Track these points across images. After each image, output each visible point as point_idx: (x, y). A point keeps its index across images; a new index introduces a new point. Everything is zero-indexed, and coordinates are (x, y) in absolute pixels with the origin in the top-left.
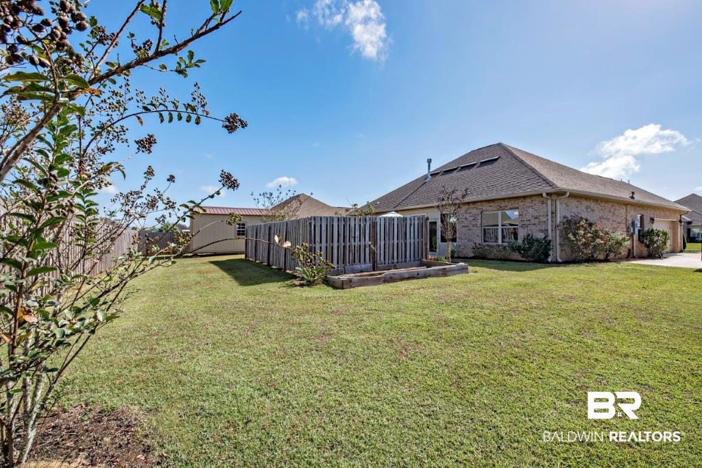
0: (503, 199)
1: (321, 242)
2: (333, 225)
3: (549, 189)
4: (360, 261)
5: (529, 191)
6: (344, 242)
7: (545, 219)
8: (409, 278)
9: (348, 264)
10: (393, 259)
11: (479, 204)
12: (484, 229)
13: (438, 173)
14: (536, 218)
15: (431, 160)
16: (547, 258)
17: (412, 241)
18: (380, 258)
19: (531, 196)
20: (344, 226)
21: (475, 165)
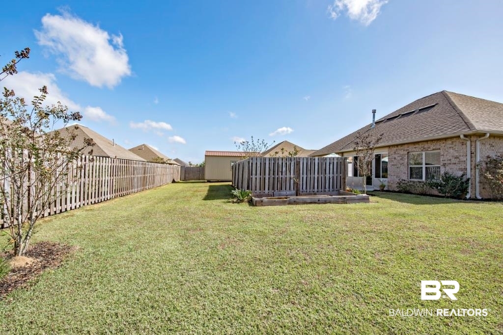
0: (427, 141)
1: (256, 175)
2: (265, 163)
3: (467, 131)
4: (286, 189)
5: (449, 133)
6: (273, 174)
7: (465, 159)
8: (311, 203)
9: (276, 191)
10: (314, 188)
11: (406, 146)
12: (411, 168)
13: (383, 121)
14: (457, 158)
15: (375, 110)
16: (466, 194)
17: (331, 175)
18: (302, 187)
19: (451, 138)
20: (274, 163)
21: (414, 112)
